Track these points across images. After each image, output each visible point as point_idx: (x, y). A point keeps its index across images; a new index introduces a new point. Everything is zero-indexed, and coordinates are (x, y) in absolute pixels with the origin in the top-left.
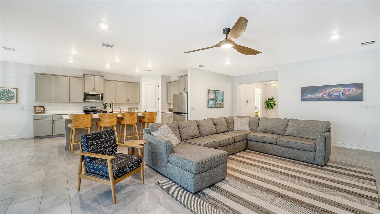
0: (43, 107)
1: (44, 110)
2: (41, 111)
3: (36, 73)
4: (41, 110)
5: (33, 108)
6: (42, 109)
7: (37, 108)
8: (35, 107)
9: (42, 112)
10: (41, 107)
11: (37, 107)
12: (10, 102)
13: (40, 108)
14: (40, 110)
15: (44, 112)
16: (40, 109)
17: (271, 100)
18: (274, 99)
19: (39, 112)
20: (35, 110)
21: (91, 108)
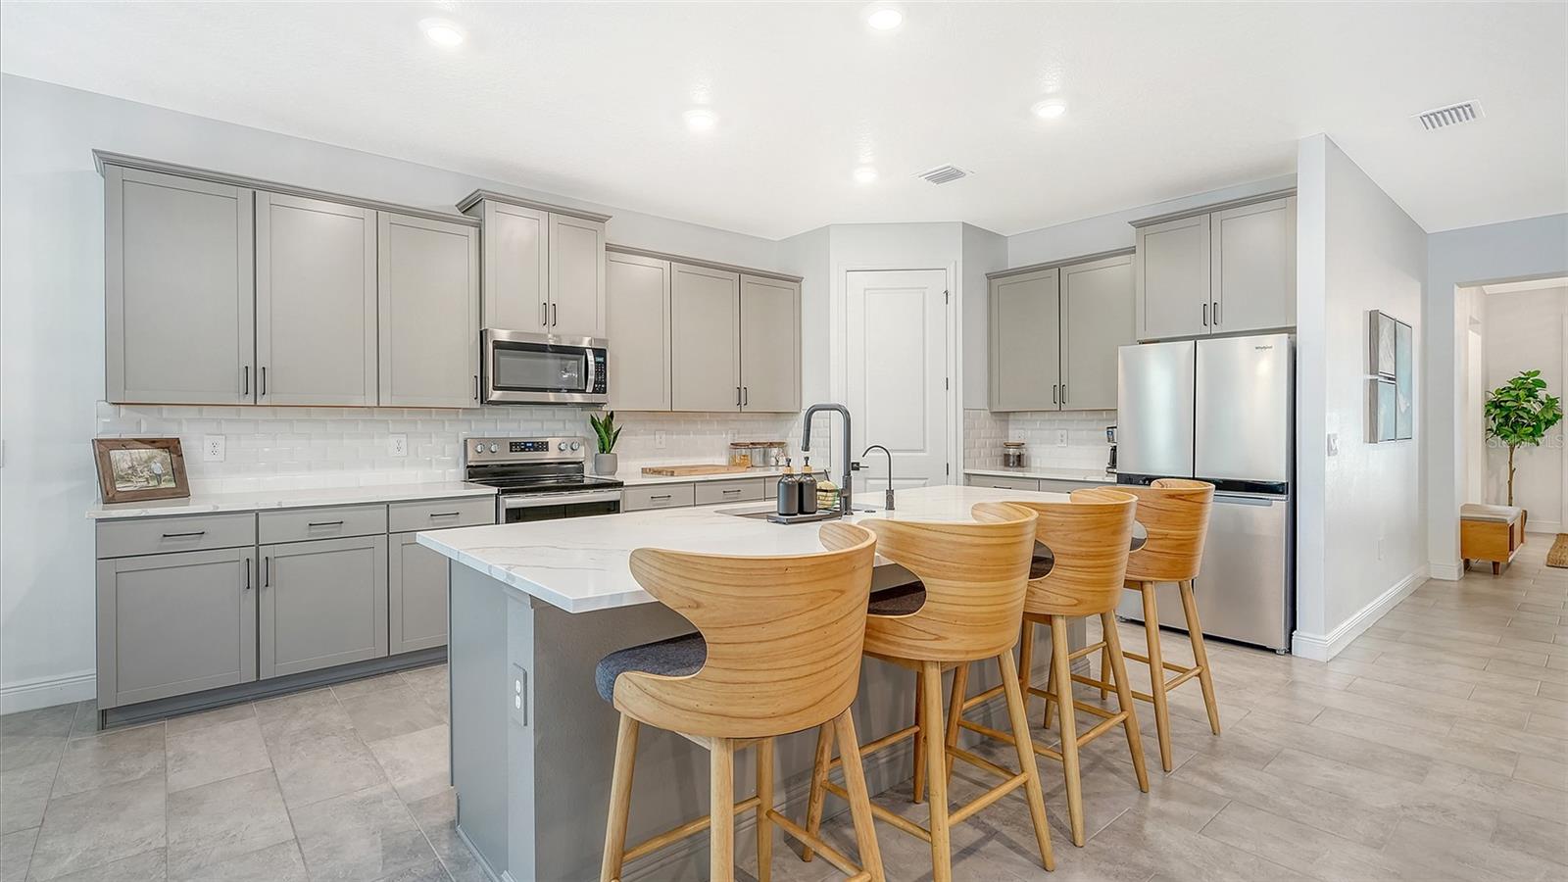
0: (172, 446)
1: (179, 472)
2: (158, 477)
3: (108, 161)
4: (157, 468)
5: (88, 453)
6: (159, 461)
7: (121, 459)
8: (104, 448)
9: (163, 485)
10: (152, 443)
11: (123, 444)
13: (144, 453)
14: (146, 474)
15: (182, 491)
16: (150, 459)
17: (1528, 386)
18: (1543, 385)
19: (137, 485)
20: (106, 475)
21: (515, 446)
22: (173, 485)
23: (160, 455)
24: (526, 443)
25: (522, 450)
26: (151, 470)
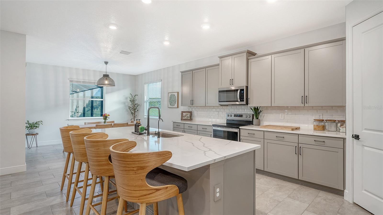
0: (191, 113)
1: (191, 117)
2: (188, 117)
3: (181, 72)
4: (188, 116)
5: (181, 113)
7: (184, 114)
9: (188, 118)
10: (189, 112)
11: (185, 112)
12: (173, 107)
15: (191, 119)
16: (188, 114)
19: (185, 118)
20: (182, 116)
21: (235, 116)
22: (189, 118)
23: (189, 114)
24: (238, 115)
25: (237, 117)
26: (187, 116)
